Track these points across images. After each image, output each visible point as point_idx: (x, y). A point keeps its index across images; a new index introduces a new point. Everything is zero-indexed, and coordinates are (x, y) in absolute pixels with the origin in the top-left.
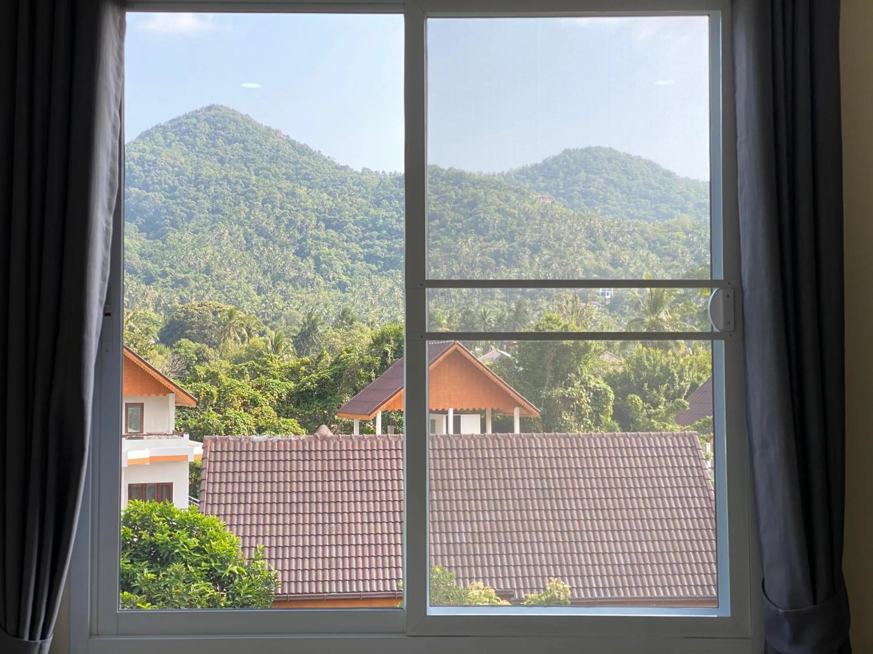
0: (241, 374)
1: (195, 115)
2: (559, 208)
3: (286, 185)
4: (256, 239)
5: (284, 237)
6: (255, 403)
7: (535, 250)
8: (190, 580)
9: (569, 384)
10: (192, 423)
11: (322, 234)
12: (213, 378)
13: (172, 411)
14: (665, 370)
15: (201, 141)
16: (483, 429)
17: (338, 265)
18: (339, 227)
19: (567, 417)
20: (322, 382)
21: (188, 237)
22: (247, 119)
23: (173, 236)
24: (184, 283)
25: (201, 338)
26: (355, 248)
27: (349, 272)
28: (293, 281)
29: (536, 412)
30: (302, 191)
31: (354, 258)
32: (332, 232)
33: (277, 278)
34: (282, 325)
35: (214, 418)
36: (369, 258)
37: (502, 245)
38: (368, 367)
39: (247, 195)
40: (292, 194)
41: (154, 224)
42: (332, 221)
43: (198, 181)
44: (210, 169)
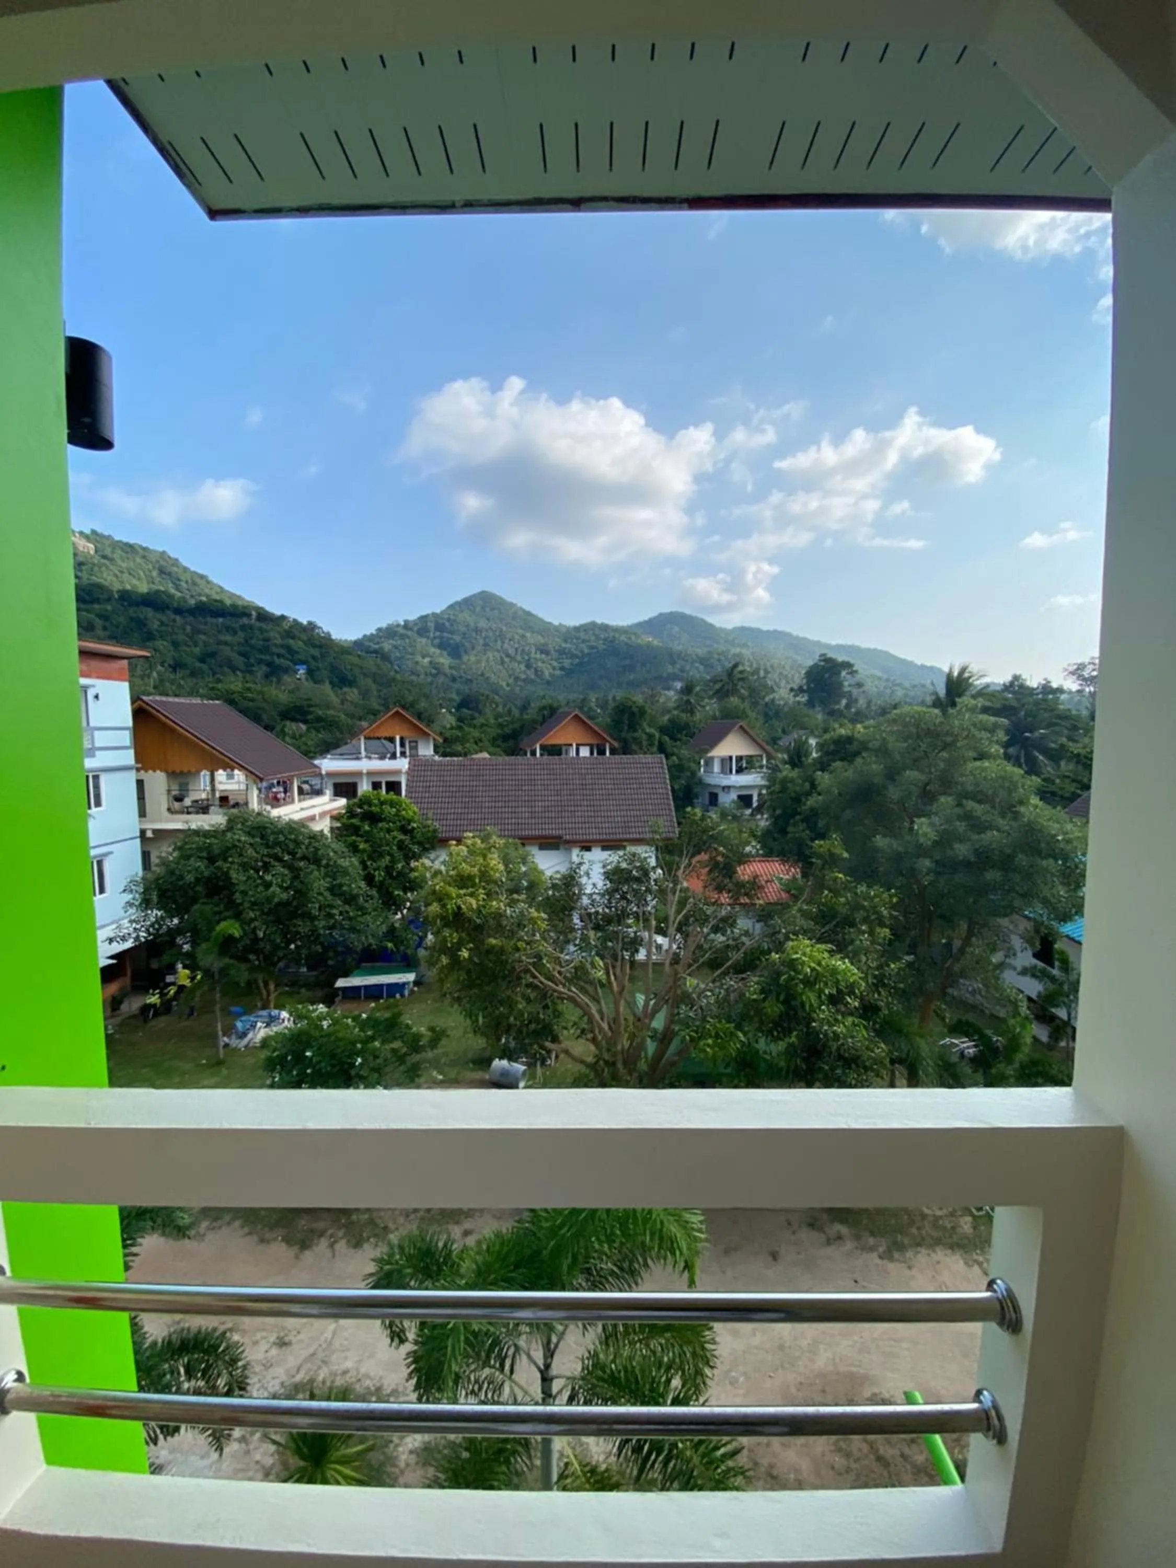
0: (474, 726)
1: (474, 596)
2: (656, 643)
3: (520, 631)
4: (507, 660)
5: (519, 658)
6: (481, 740)
7: (643, 665)
9: (635, 731)
11: (538, 656)
13: (432, 744)
15: (478, 609)
16: (592, 753)
18: (547, 653)
20: (514, 731)
21: (473, 658)
22: (500, 598)
23: (465, 658)
25: (475, 709)
26: (555, 664)
28: (524, 680)
29: (619, 745)
30: (528, 635)
31: (554, 668)
32: (543, 656)
37: (627, 662)
38: (537, 722)
39: (502, 636)
40: (523, 636)
41: (455, 652)
42: (543, 651)
43: (477, 630)
44: (483, 624)
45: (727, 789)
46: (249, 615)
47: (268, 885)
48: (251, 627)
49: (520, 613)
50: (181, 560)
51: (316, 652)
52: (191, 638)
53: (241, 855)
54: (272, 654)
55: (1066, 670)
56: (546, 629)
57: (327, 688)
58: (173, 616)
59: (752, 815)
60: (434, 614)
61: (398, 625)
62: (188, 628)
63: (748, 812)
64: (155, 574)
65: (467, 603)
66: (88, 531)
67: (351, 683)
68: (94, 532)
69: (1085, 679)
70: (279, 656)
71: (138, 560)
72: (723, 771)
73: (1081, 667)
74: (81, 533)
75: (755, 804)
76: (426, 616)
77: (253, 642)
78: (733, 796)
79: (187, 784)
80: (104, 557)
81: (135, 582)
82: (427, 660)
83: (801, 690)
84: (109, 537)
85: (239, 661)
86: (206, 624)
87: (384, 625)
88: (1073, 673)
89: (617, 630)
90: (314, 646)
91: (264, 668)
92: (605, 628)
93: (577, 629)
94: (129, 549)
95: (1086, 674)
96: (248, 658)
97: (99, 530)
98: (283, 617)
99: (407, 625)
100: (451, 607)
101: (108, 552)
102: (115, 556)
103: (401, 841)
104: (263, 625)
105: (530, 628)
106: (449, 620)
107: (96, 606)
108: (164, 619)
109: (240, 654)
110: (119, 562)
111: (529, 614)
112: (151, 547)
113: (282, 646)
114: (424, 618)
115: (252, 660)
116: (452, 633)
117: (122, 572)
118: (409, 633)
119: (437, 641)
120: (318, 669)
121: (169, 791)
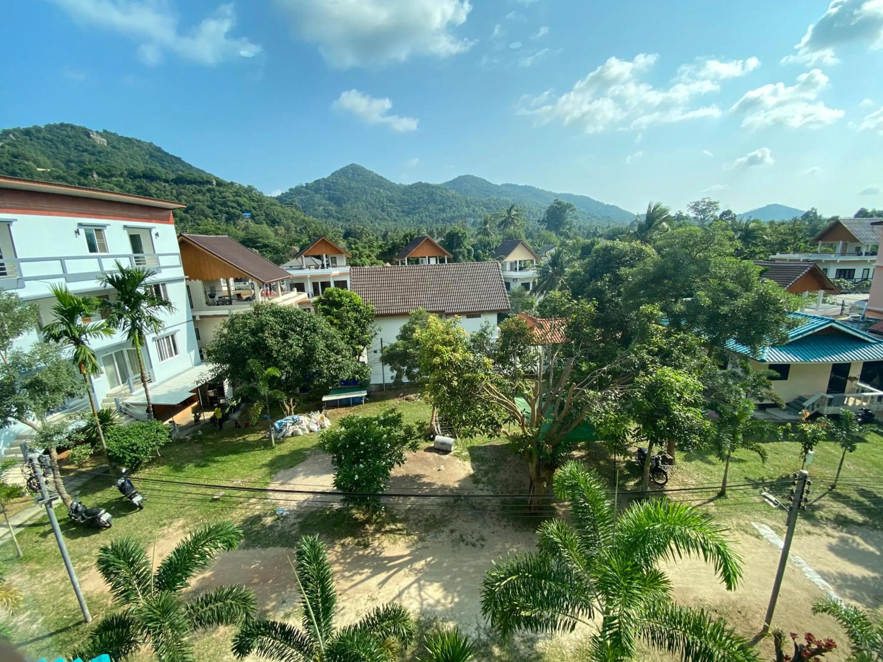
0: (365, 248)
1: (347, 167)
2: (458, 195)
3: (377, 189)
4: (370, 206)
5: (377, 206)
6: (370, 256)
8: (348, 312)
9: (461, 247)
10: (352, 262)
11: (388, 204)
12: (357, 249)
13: (345, 259)
14: (488, 243)
15: (350, 175)
16: (437, 262)
17: (394, 214)
18: (393, 202)
19: (460, 257)
20: (389, 249)
21: (349, 206)
22: (363, 168)
23: (344, 206)
24: (349, 220)
25: (356, 237)
26: (398, 208)
27: (397, 216)
28: (381, 219)
29: (451, 256)
30: (382, 191)
32: (391, 204)
33: (376, 218)
34: (379, 233)
35: (358, 261)
36: (403, 212)
37: (441, 207)
38: (403, 244)
39: (365, 192)
40: (379, 192)
41: (338, 202)
42: (391, 200)
43: (350, 188)
44: (353, 184)
45: (515, 280)
46: (210, 183)
47: (291, 346)
48: (213, 190)
49: (376, 178)
50: (162, 148)
51: (255, 205)
52: (177, 198)
53: (271, 329)
54: (228, 207)
55: (688, 206)
56: (392, 187)
57: (265, 226)
58: (164, 184)
59: (531, 294)
60: (323, 179)
61: (302, 187)
62: (174, 191)
63: (528, 293)
64: (147, 157)
65: (343, 172)
66: (101, 131)
67: (279, 224)
68: (105, 131)
69: (699, 211)
70: (232, 208)
71: (136, 149)
72: (511, 270)
73: (697, 204)
74: (97, 132)
75: (531, 289)
76: (319, 180)
77: (215, 199)
78: (519, 284)
79: (214, 287)
80: (114, 147)
81: (135, 163)
82: (321, 208)
83: (544, 221)
84: (114, 134)
85: (209, 211)
86: (185, 188)
87: (293, 187)
88: (692, 208)
89: (434, 187)
90: (254, 201)
91: (225, 215)
92: (427, 185)
93: (411, 187)
94: (129, 141)
95: (699, 208)
96: (214, 209)
97: (108, 130)
98: (232, 184)
99: (307, 186)
100: (333, 174)
101: (115, 143)
102: (121, 147)
103: (356, 317)
104: (221, 189)
105: (382, 187)
106: (333, 183)
107: (114, 179)
108: (158, 186)
109: (209, 207)
110: (124, 150)
111: (381, 178)
112: (143, 140)
113: (233, 201)
114: (317, 182)
115: (217, 211)
116: (335, 190)
117: (126, 157)
118: (309, 191)
119: (327, 196)
120: (258, 215)
121: (205, 292)
